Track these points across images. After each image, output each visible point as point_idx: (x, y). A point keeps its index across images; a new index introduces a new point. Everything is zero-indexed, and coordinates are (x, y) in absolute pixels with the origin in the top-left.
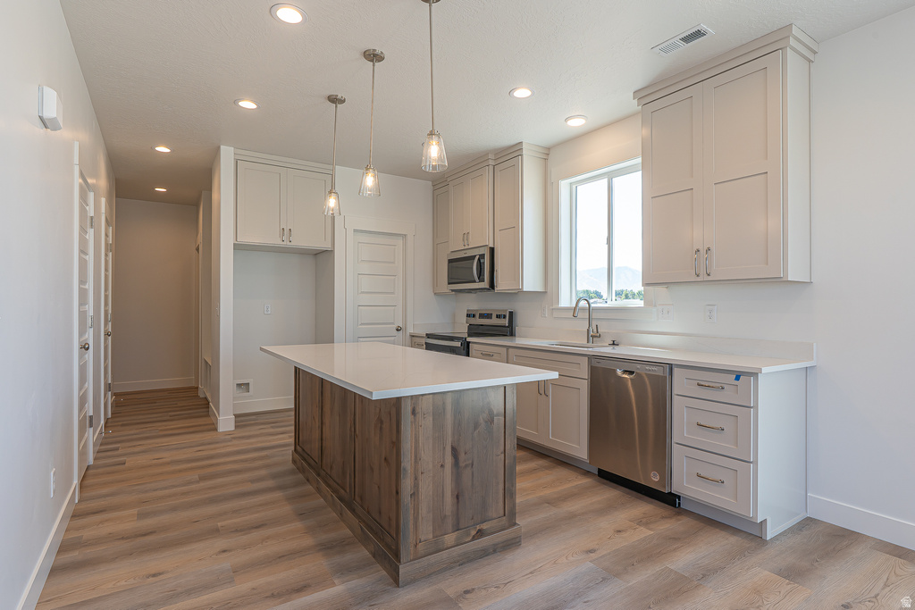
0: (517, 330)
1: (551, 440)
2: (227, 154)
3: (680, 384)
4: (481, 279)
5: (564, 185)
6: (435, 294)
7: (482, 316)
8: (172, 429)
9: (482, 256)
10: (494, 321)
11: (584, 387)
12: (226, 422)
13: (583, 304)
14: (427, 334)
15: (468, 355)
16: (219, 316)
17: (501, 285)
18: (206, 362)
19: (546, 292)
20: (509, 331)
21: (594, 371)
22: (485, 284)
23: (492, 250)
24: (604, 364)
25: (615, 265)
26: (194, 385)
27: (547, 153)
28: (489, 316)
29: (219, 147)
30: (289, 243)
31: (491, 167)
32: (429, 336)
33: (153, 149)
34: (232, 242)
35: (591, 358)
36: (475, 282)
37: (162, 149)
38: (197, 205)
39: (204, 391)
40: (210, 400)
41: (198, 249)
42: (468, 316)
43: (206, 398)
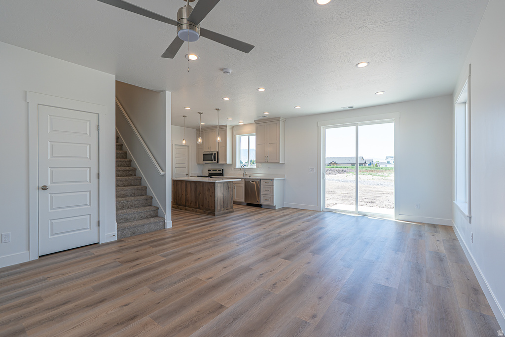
0: (224, 174)
1: (236, 199)
3: (262, 183)
4: (215, 160)
5: (237, 136)
6: (197, 164)
7: (213, 170)
9: (215, 154)
10: (217, 172)
11: (243, 186)
13: (243, 167)
17: (220, 162)
19: (232, 164)
20: (222, 174)
21: (245, 182)
22: (216, 162)
23: (218, 153)
24: (248, 180)
25: (250, 148)
27: (233, 127)
28: (216, 170)
35: (245, 179)
36: (212, 161)
42: (209, 170)
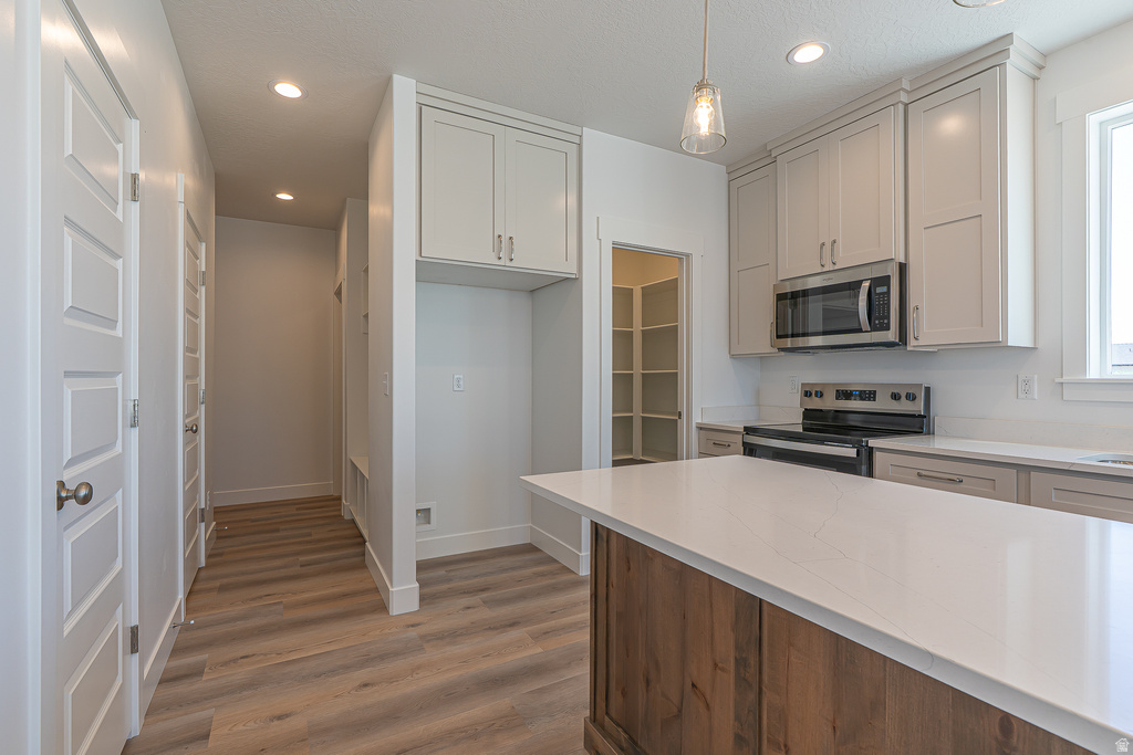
0: (938, 422)
2: (404, 91)
5: (1094, 125)
6: (733, 356)
7: (843, 395)
8: (306, 603)
10: (883, 404)
12: (403, 594)
14: (746, 428)
15: (870, 474)
16: (389, 397)
18: (355, 467)
19: (1035, 348)
20: (920, 424)
22: (891, 335)
23: (903, 268)
26: (332, 492)
28: (867, 395)
29: (390, 79)
30: (508, 264)
31: (901, 107)
32: (749, 430)
33: (270, 88)
34: (414, 256)
36: (859, 330)
37: (288, 90)
38: (337, 229)
39: (349, 508)
40: (365, 532)
41: (338, 293)
42: (807, 394)
43: (353, 521)
